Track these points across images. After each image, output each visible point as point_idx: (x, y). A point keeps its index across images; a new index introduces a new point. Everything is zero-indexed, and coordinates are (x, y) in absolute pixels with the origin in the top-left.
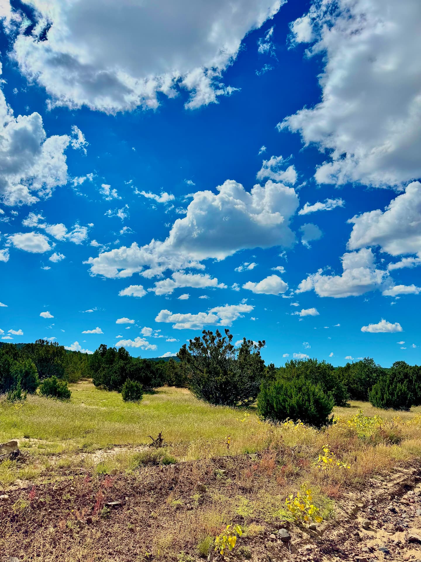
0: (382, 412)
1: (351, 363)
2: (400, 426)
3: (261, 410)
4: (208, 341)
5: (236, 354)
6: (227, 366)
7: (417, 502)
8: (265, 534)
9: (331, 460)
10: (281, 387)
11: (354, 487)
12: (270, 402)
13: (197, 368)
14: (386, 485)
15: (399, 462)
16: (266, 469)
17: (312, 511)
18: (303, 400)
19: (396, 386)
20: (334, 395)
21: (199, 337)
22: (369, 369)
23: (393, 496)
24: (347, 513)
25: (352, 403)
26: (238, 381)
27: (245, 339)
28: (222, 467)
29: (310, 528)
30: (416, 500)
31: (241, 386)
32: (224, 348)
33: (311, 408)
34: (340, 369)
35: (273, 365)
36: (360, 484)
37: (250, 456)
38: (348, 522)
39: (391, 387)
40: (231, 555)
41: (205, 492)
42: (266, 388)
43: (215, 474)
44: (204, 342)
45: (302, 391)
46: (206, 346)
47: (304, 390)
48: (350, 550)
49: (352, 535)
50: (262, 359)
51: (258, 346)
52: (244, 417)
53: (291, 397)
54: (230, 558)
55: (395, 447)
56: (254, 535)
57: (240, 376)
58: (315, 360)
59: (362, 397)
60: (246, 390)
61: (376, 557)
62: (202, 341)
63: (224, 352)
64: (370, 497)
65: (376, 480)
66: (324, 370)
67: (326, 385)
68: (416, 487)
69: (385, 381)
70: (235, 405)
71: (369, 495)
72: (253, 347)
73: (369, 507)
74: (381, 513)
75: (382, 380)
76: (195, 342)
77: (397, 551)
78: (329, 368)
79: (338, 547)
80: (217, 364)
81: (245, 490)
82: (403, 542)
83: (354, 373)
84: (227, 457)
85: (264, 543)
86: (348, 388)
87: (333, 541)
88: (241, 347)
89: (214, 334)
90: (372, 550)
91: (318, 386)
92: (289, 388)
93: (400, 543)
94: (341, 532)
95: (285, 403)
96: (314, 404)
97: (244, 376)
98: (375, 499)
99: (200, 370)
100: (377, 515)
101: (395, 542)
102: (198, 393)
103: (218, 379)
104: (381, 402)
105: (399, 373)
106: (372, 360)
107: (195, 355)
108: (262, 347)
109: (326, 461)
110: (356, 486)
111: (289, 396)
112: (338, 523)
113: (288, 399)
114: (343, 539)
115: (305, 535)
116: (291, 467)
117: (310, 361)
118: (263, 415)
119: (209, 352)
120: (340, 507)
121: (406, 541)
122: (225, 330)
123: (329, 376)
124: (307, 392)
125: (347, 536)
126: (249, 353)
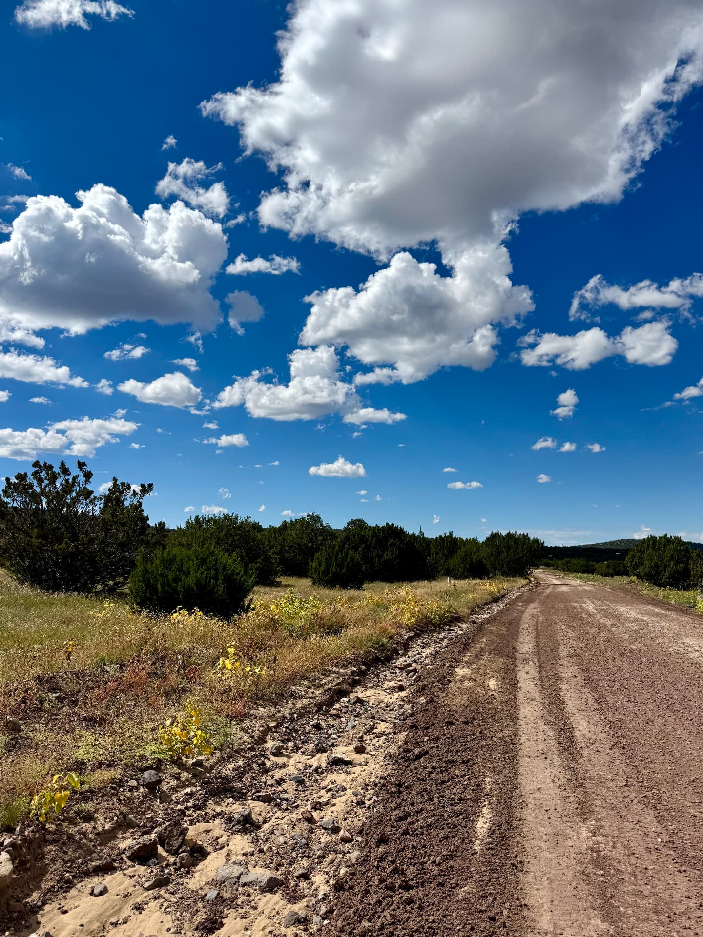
0: (326, 592)
1: (289, 522)
2: (343, 610)
3: (135, 597)
4: (43, 482)
5: (98, 506)
6: (79, 526)
7: (351, 711)
8: (121, 781)
9: (237, 664)
10: (173, 560)
11: (267, 700)
12: (152, 582)
13: (19, 530)
14: (313, 693)
15: (335, 659)
16: (132, 686)
17: (198, 741)
18: (206, 578)
19: (347, 555)
20: (257, 569)
21: (26, 474)
22: (313, 530)
23: (319, 706)
24: (252, 737)
25: (284, 580)
26: (98, 551)
27: (115, 480)
28: (54, 689)
29: (194, 764)
30: (350, 709)
31: (104, 559)
32: (74, 494)
33: (218, 589)
34: (272, 529)
35: (164, 523)
36: (276, 694)
37: (107, 668)
38: (251, 749)
39: (340, 556)
40: (59, 820)
41: (20, 731)
42: (147, 562)
43: (41, 702)
44: (35, 483)
45: (206, 564)
46: (38, 490)
47: (211, 562)
48: (249, 786)
49: (255, 766)
50: (145, 513)
51: (139, 493)
52: (104, 609)
53: (188, 574)
54: (57, 825)
55: (332, 639)
56: (102, 785)
57: (103, 542)
58: (234, 516)
59: (299, 571)
60: (112, 565)
61: (284, 790)
62: (30, 479)
63: (74, 503)
64: (288, 711)
65: (300, 689)
66: (248, 531)
67: (247, 555)
68: (352, 692)
69: (334, 548)
70: (90, 590)
71: (286, 709)
72: (130, 494)
73: (285, 725)
74: (300, 732)
75: (329, 546)
76: (16, 481)
77: (314, 779)
78: (255, 528)
79: (233, 784)
80: (59, 522)
81: (91, 721)
82: (324, 765)
83: (291, 536)
84: (66, 672)
85: (117, 795)
86: (280, 558)
87: (226, 777)
88: (107, 493)
89: (56, 470)
90: (280, 782)
91: (234, 555)
92: (186, 560)
93: (319, 767)
94: (240, 763)
95: (177, 583)
96: (223, 584)
97: (109, 543)
98: (295, 713)
99: (26, 533)
100: (294, 735)
101: (313, 768)
102: (19, 572)
103: (61, 548)
104: (325, 578)
105: (354, 536)
106: (318, 517)
107: (15, 505)
108: (147, 495)
109: (229, 666)
110: (270, 698)
111: (184, 573)
112: (237, 752)
113: (183, 577)
114: (241, 773)
115: (185, 775)
116: (174, 680)
117: (227, 517)
118: (138, 604)
119: (44, 501)
120: (243, 729)
121: (328, 764)
122: (79, 462)
123: (254, 540)
124: (215, 565)
125: (248, 768)
126: (123, 504)
